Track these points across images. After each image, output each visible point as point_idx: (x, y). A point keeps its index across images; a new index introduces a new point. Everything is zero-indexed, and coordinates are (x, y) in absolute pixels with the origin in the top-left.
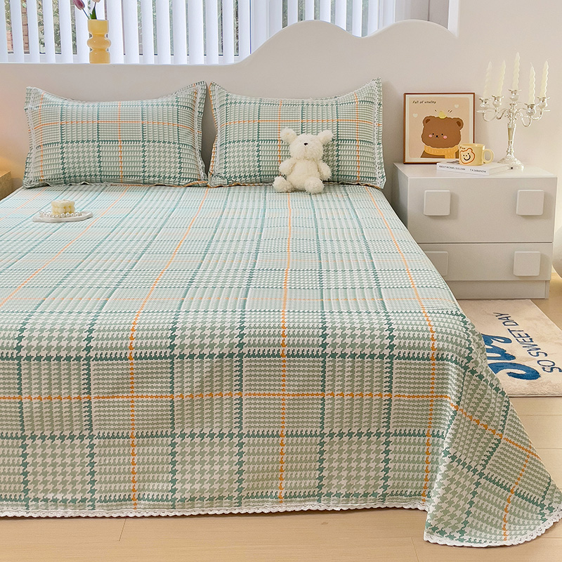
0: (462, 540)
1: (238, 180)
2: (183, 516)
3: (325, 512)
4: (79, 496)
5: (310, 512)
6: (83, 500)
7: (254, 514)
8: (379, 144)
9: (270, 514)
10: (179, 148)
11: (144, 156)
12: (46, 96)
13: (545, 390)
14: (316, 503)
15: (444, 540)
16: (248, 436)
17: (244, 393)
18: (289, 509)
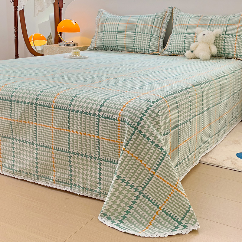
0: (118, 226)
1: (175, 53)
2: (17, 179)
3: (73, 193)
7: (43, 186)
10: (151, 36)
11: (134, 39)
12: (104, 12)
14: (69, 188)
16: (39, 145)
17: (37, 123)
18: (58, 188)
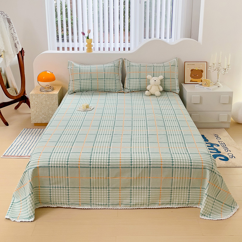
0: (210, 218)
1: (133, 90)
2: (133, 209)
3: (172, 208)
4: (105, 203)
5: (168, 208)
6: (106, 204)
7: (153, 208)
8: (177, 79)
9: (157, 208)
10: (115, 81)
11: (105, 83)
12: (74, 64)
13: (231, 165)
14: (169, 206)
15: (205, 218)
16: (151, 188)
17: (151, 177)
18: (162, 207)
